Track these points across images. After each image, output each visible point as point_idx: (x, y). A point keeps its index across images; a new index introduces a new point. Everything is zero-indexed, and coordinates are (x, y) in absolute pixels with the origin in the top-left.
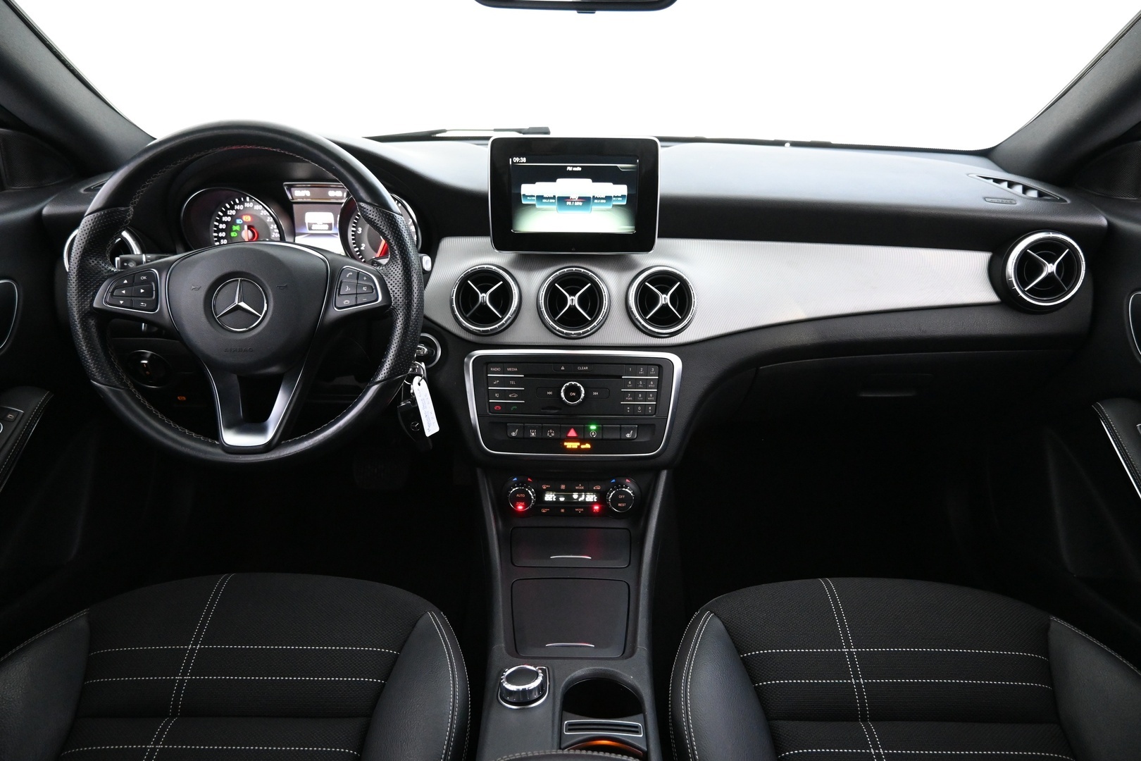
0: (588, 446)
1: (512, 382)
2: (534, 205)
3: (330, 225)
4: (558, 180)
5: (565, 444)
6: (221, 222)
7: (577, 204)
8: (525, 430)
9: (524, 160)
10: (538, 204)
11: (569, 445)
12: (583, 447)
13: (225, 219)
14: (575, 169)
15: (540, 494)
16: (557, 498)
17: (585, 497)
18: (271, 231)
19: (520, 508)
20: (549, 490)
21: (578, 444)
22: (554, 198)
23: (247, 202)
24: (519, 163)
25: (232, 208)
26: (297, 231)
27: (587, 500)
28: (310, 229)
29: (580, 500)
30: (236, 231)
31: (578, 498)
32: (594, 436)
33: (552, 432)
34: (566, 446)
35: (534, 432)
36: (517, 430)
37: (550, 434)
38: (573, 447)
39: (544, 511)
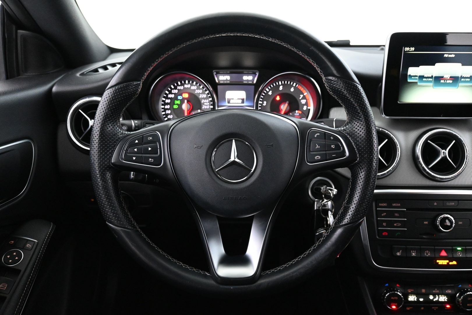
0: (454, 263)
1: (397, 215)
2: (416, 83)
3: (243, 100)
4: (437, 64)
5: (438, 261)
6: (167, 98)
7: (448, 82)
8: (407, 251)
9: (413, 49)
10: (420, 82)
11: (441, 262)
12: (451, 263)
13: (170, 96)
14: (450, 56)
15: (406, 296)
16: (418, 299)
17: (439, 298)
18: (202, 104)
19: (394, 307)
20: (412, 293)
21: (448, 261)
22: (432, 77)
23: (186, 84)
24: (409, 51)
25: (175, 88)
26: (220, 104)
27: (440, 300)
28: (229, 102)
29: (435, 300)
30: (177, 104)
31: (434, 299)
32: (461, 256)
33: (428, 253)
34: (438, 263)
35: (414, 252)
36: (401, 251)
37: (427, 254)
38: (444, 263)
39: (408, 309)
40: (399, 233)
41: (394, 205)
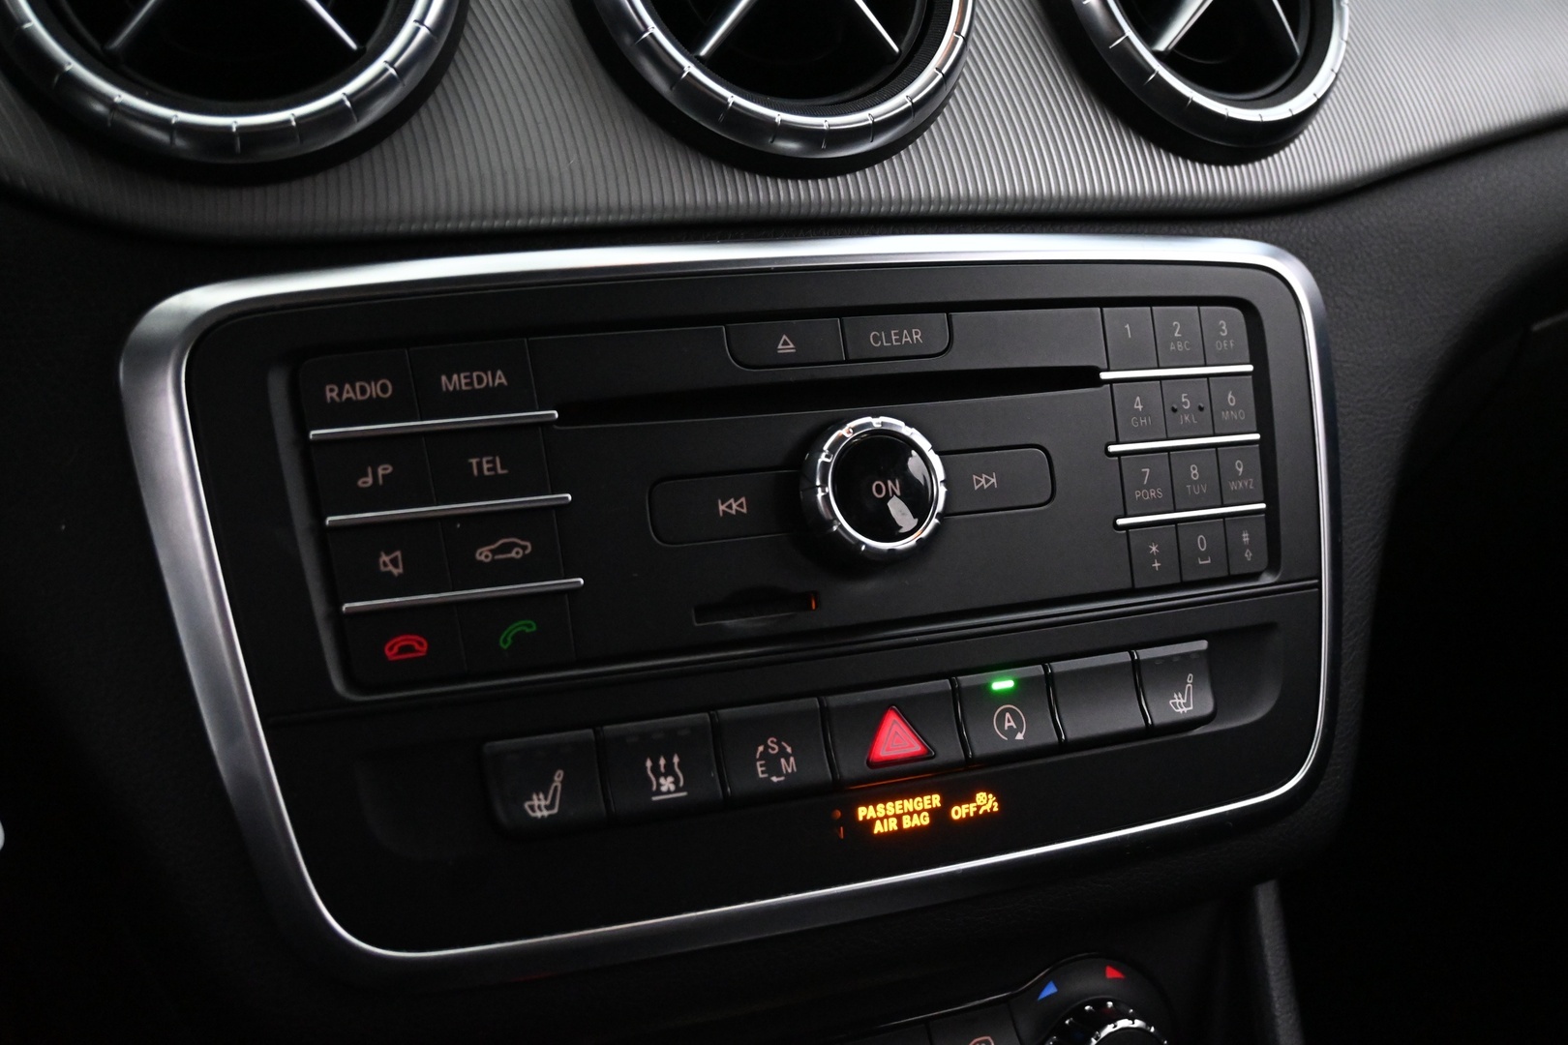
0: (986, 802)
1: (485, 465)
5: (864, 812)
8: (606, 765)
11: (885, 816)
12: (959, 812)
21: (936, 800)
32: (1020, 736)
33: (783, 753)
34: (869, 823)
35: (669, 771)
36: (558, 778)
37: (773, 766)
38: (908, 823)
40: (526, 626)
41: (454, 382)
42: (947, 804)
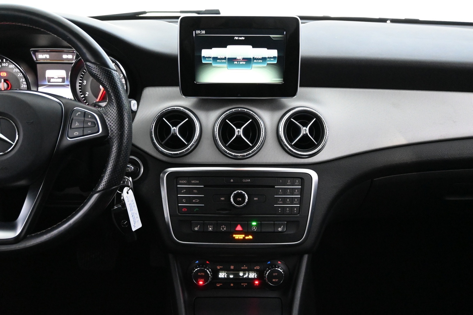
0: (250, 237)
1: (195, 191)
2: (211, 64)
3: (63, 79)
4: (228, 46)
5: (234, 236)
7: (241, 63)
8: (204, 226)
9: (204, 32)
10: (214, 64)
11: (237, 237)
12: (247, 238)
14: (240, 38)
15: (215, 273)
16: (228, 276)
17: (249, 275)
18: (21, 83)
19: (201, 283)
20: (222, 270)
21: (244, 236)
22: (225, 58)
23: (4, 63)
24: (200, 34)
26: (39, 83)
27: (250, 277)
28: (49, 82)
29: (245, 277)
31: (243, 276)
32: (255, 230)
33: (224, 227)
34: (235, 237)
35: (211, 227)
36: (199, 226)
37: (223, 228)
38: (240, 238)
39: (218, 285)
40: (198, 209)
41: (193, 182)
42: (245, 236)
